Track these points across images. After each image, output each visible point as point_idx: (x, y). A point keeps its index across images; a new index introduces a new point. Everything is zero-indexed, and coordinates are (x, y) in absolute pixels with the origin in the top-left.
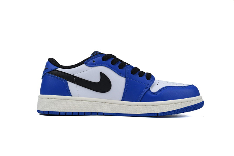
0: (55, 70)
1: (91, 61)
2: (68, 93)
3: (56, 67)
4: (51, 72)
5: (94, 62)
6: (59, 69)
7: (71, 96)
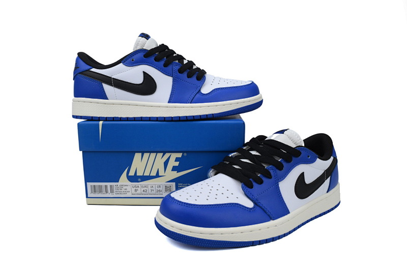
0: (88, 70)
1: (130, 59)
2: (104, 97)
3: (90, 67)
4: (84, 73)
5: (133, 60)
6: (94, 70)
7: (107, 99)
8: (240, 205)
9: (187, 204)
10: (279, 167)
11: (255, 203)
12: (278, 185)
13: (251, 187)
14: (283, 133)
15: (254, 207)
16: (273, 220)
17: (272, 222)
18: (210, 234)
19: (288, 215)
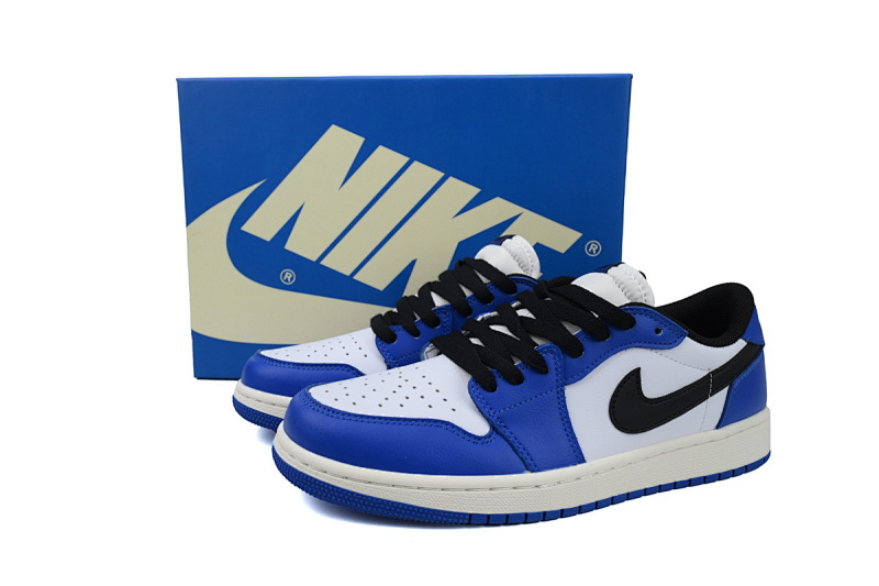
8: (453, 426)
9: (334, 411)
10: (572, 348)
11: (493, 427)
12: (563, 391)
13: (492, 388)
14: (606, 272)
15: (489, 436)
16: (533, 471)
17: (527, 477)
18: (365, 482)
19: (579, 466)
